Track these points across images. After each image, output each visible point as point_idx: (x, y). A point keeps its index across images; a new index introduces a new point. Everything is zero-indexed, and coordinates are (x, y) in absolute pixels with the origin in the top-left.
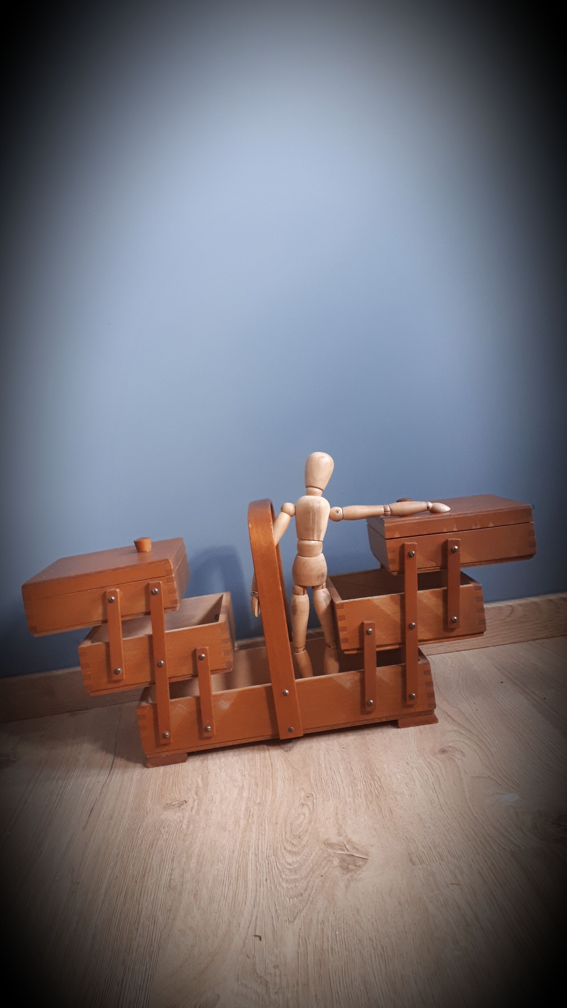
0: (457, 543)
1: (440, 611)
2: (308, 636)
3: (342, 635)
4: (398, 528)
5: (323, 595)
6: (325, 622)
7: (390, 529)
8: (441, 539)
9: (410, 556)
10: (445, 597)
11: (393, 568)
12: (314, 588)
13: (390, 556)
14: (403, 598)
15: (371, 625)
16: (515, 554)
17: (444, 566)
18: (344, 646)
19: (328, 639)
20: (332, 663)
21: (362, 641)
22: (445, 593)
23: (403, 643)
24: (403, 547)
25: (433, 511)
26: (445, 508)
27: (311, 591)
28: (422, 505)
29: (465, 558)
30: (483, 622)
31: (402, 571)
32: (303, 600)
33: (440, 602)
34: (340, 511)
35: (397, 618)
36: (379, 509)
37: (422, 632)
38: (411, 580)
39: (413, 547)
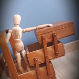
0: (56, 34)
1: (54, 51)
2: (21, 63)
3: (30, 62)
4: (40, 32)
5: (24, 52)
6: (25, 59)
7: (38, 33)
8: (51, 33)
9: (44, 39)
10: (54, 48)
11: (40, 42)
12: (21, 51)
13: (39, 40)
14: (44, 50)
15: (37, 58)
16: (70, 34)
17: (53, 40)
18: (30, 65)
19: (27, 63)
20: (29, 69)
21: (35, 62)
22: (54, 47)
23: (45, 61)
24: (42, 37)
25: (48, 26)
26: (51, 25)
27: (21, 52)
28: (46, 25)
29: (58, 37)
30: (64, 52)
31: (43, 43)
32: (18, 55)
33: (53, 49)
34: (25, 30)
35: (43, 55)
36: (35, 28)
37: (50, 57)
38: (45, 45)
39: (44, 36)
